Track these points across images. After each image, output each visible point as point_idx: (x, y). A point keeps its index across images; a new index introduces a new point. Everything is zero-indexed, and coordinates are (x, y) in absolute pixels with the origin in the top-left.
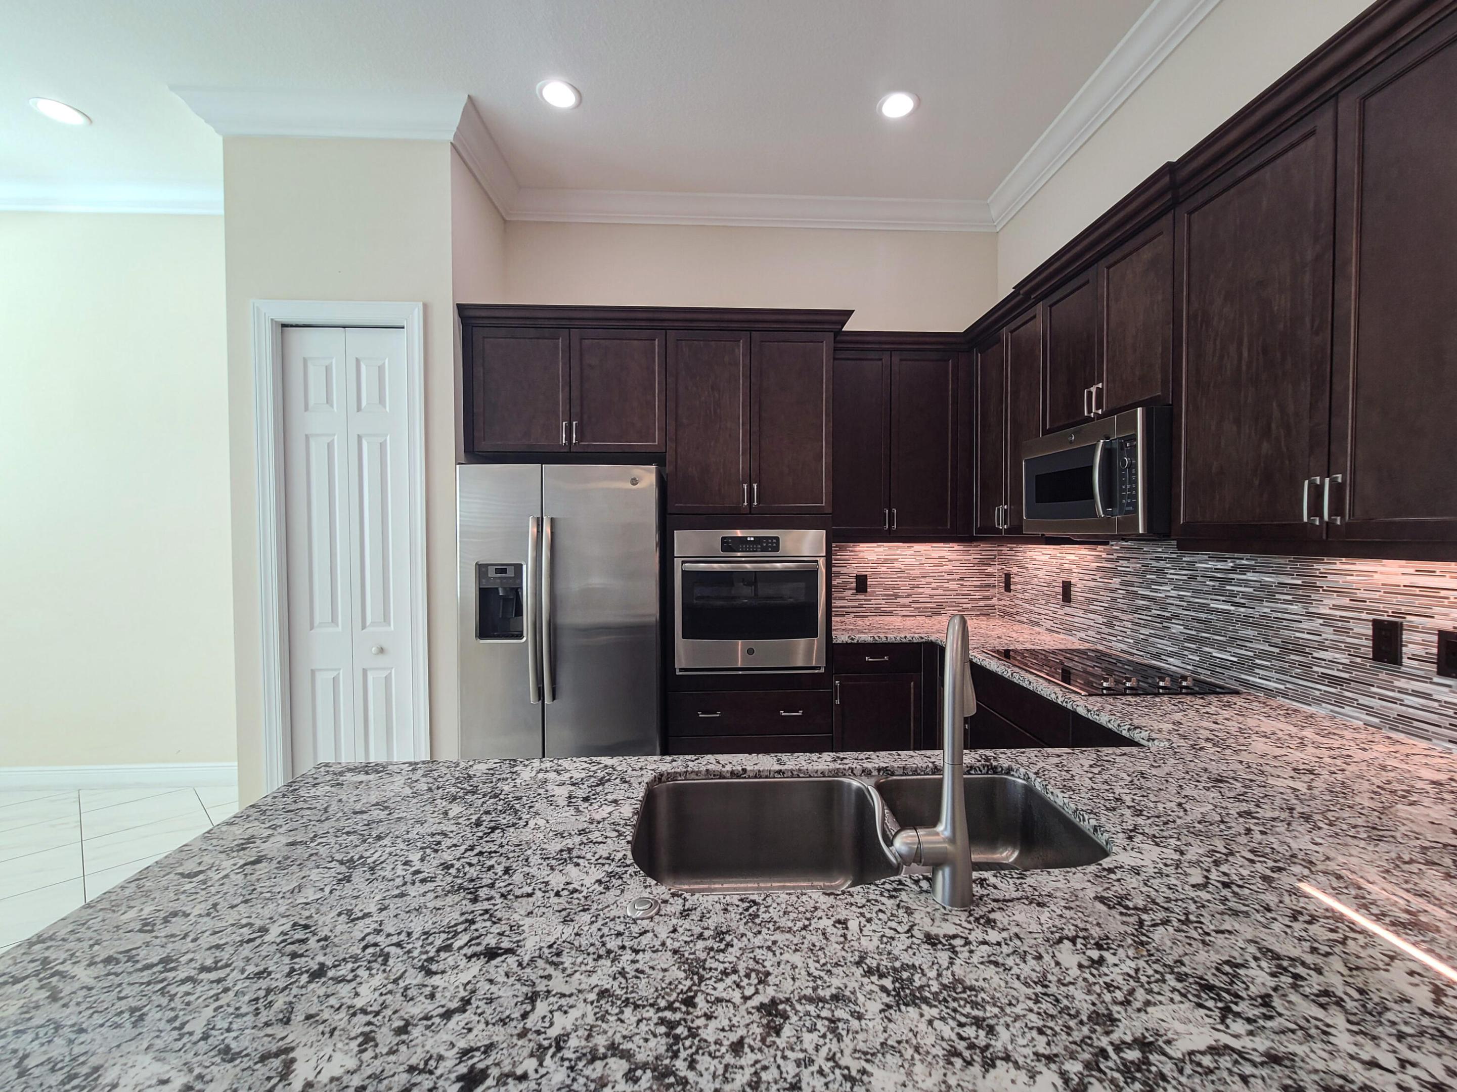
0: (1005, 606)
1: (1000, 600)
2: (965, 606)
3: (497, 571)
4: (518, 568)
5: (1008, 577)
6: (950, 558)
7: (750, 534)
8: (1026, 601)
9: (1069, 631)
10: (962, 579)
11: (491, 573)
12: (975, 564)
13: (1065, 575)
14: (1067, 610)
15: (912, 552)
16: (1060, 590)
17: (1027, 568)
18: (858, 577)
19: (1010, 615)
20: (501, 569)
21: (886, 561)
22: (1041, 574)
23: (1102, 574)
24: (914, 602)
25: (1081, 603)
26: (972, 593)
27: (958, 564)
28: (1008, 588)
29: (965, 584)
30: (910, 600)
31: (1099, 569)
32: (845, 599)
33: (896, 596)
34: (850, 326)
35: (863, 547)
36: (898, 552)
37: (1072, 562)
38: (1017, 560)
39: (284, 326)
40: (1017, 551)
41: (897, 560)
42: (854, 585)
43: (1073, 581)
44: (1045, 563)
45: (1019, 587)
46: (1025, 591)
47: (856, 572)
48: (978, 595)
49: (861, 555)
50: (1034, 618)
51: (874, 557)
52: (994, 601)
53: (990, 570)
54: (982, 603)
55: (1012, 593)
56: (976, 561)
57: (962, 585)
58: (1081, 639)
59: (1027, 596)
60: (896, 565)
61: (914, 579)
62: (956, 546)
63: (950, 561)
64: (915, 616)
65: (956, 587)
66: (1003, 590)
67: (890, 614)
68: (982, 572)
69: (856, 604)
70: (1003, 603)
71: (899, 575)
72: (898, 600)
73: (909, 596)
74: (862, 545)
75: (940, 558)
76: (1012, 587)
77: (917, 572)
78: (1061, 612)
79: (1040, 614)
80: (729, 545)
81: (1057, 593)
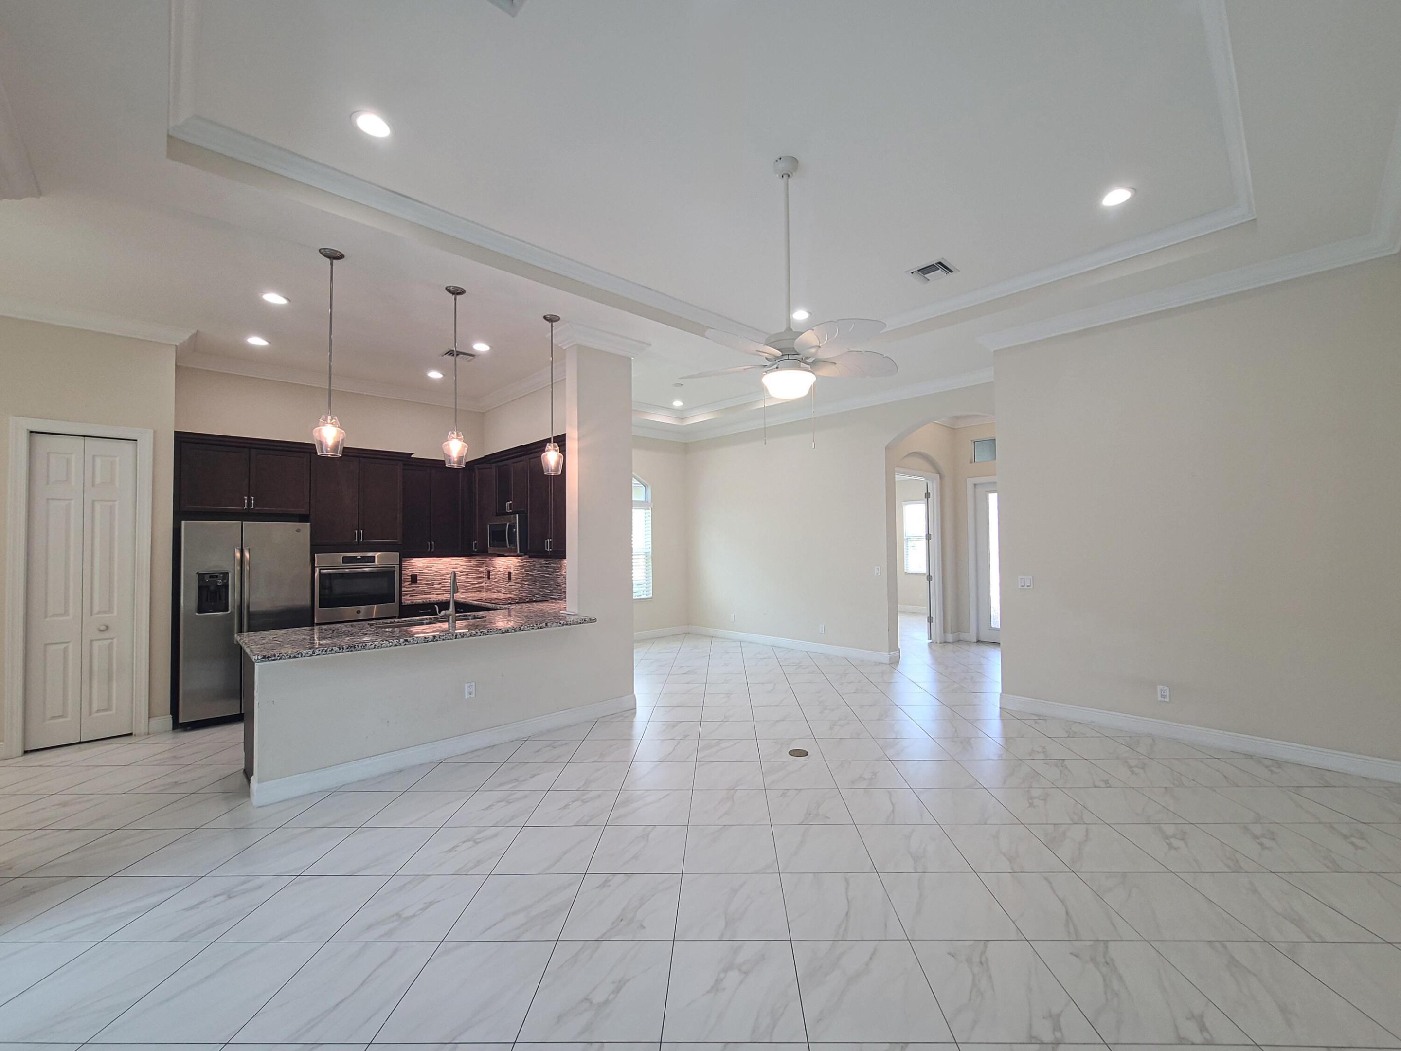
0: (488, 586)
1: (486, 583)
2: (469, 587)
3: (211, 577)
4: (226, 575)
5: (489, 572)
6: (462, 564)
7: (359, 555)
8: (496, 582)
9: (510, 593)
10: (467, 574)
11: (207, 578)
12: (474, 567)
13: (509, 570)
14: (510, 584)
15: (442, 562)
16: (507, 576)
17: (496, 568)
18: (412, 575)
19: (490, 590)
20: (213, 576)
21: (427, 567)
22: (501, 570)
23: (519, 568)
24: (442, 587)
25: (514, 580)
26: (472, 581)
27: (465, 567)
28: (489, 578)
29: (469, 577)
30: (441, 586)
31: (519, 566)
32: (407, 587)
33: (433, 584)
34: (412, 456)
35: (415, 560)
36: (434, 562)
37: (511, 564)
38: (493, 564)
39: (31, 432)
40: (493, 560)
41: (433, 566)
42: (410, 580)
43: (512, 572)
44: (502, 565)
45: (493, 576)
46: (495, 578)
47: (410, 573)
48: (475, 582)
49: (414, 564)
50: (499, 589)
51: (421, 565)
52: (483, 584)
53: (481, 569)
54: (477, 586)
55: (491, 579)
56: (474, 565)
57: (467, 577)
58: (514, 595)
59: (496, 580)
60: (433, 569)
61: (443, 575)
62: (464, 559)
63: (462, 566)
64: (443, 594)
65: (464, 578)
66: (487, 579)
67: (430, 593)
68: (477, 571)
69: (411, 589)
70: (487, 585)
71: (435, 574)
72: (435, 586)
73: (440, 584)
74: (414, 559)
75: (456, 564)
76: (491, 577)
77: (444, 572)
78: (508, 585)
79: (501, 587)
80: (346, 560)
81: (506, 577)
